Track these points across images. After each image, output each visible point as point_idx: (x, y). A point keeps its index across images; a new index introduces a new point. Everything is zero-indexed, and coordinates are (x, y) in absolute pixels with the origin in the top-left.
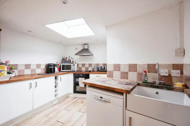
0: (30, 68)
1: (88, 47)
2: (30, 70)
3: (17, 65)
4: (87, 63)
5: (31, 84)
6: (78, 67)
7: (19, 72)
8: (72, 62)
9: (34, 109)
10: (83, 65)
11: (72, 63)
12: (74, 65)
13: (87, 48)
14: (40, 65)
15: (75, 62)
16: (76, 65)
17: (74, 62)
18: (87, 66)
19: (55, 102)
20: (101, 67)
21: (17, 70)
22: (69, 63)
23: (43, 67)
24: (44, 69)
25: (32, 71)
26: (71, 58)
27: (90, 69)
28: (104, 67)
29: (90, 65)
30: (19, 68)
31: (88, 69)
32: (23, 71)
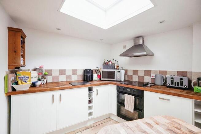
0: (65, 75)
1: (143, 41)
2: (64, 76)
3: (51, 70)
4: (141, 68)
5: (53, 96)
6: (127, 75)
7: (53, 78)
8: (116, 67)
9: (58, 129)
10: (135, 72)
11: (117, 69)
12: (119, 72)
13: (141, 42)
14: (77, 70)
15: (122, 68)
16: (123, 72)
17: (120, 68)
18: (141, 74)
19: (89, 124)
20: (172, 78)
21: (52, 76)
22: (112, 69)
23: (81, 73)
24: (81, 75)
25: (67, 77)
26: (116, 61)
27: (147, 80)
28: (182, 79)
29: (148, 73)
30: (54, 74)
31: (144, 79)
32: (57, 77)
